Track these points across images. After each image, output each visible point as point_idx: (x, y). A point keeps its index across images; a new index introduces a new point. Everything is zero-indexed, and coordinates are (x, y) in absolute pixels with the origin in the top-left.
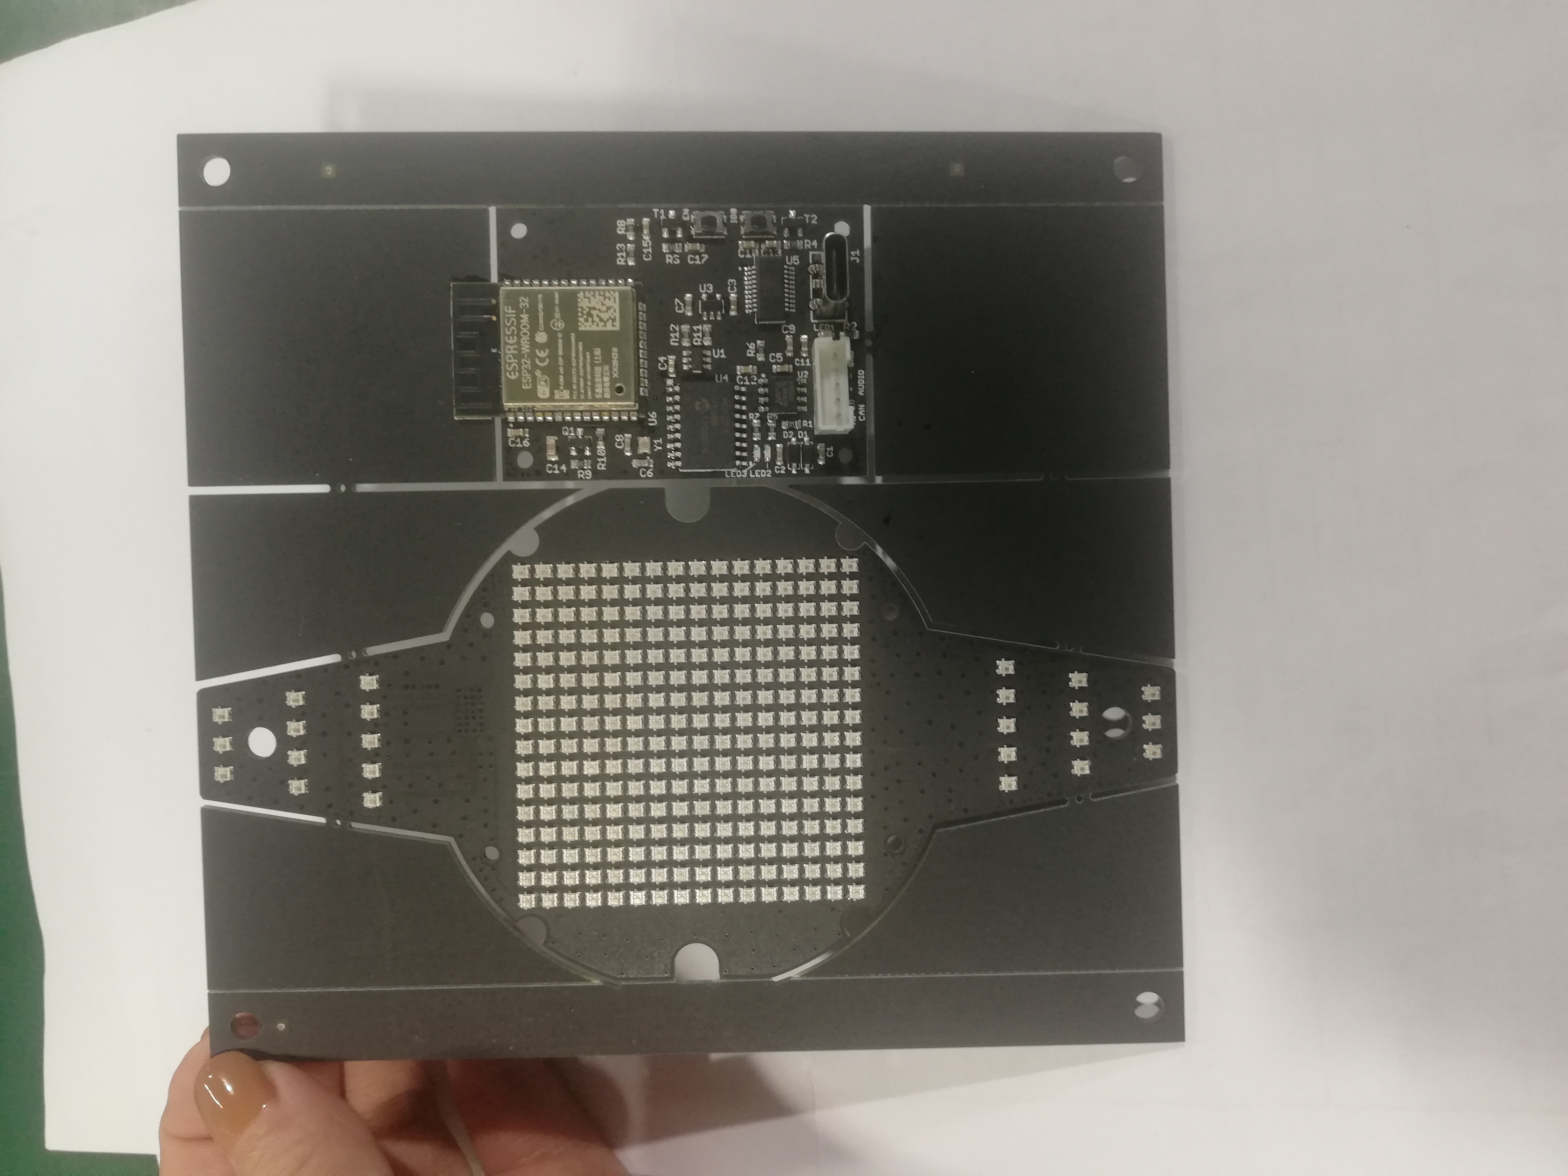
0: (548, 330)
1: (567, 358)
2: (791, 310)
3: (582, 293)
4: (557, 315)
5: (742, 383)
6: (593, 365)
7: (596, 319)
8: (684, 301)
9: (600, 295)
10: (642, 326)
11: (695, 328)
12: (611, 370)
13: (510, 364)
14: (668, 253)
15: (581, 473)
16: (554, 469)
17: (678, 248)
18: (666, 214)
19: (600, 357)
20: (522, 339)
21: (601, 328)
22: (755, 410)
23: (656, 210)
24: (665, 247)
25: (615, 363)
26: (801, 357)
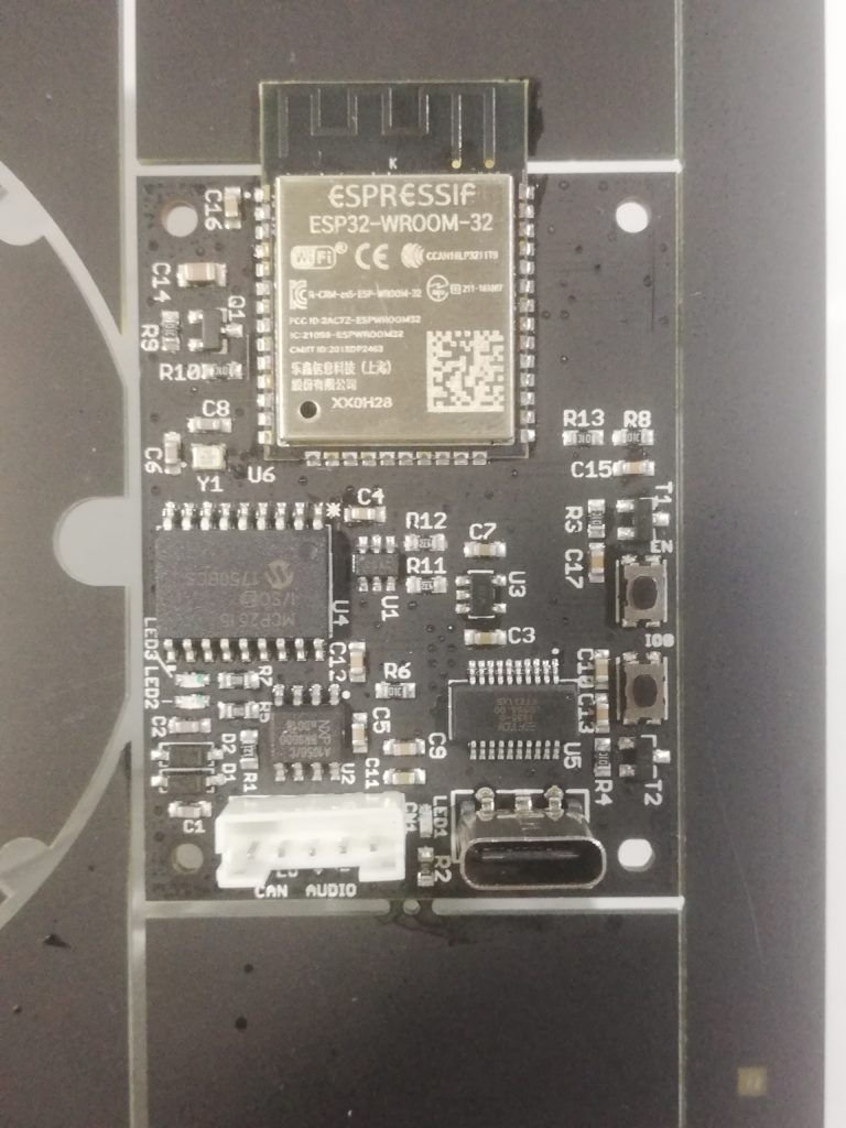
0: (428, 268)
1: (370, 306)
2: (473, 752)
3: (501, 338)
4: (456, 289)
5: (332, 652)
6: (357, 358)
7: (450, 365)
8: (490, 540)
9: (497, 374)
10: (442, 457)
11: (440, 561)
12: (348, 394)
13: (359, 192)
14: (586, 512)
15: (152, 331)
16: (160, 278)
17: (597, 529)
18: (662, 508)
19: (371, 372)
20: (409, 217)
21: (431, 374)
22: (279, 678)
23: (669, 487)
24: (596, 505)
25: (362, 402)
26: (382, 769)
